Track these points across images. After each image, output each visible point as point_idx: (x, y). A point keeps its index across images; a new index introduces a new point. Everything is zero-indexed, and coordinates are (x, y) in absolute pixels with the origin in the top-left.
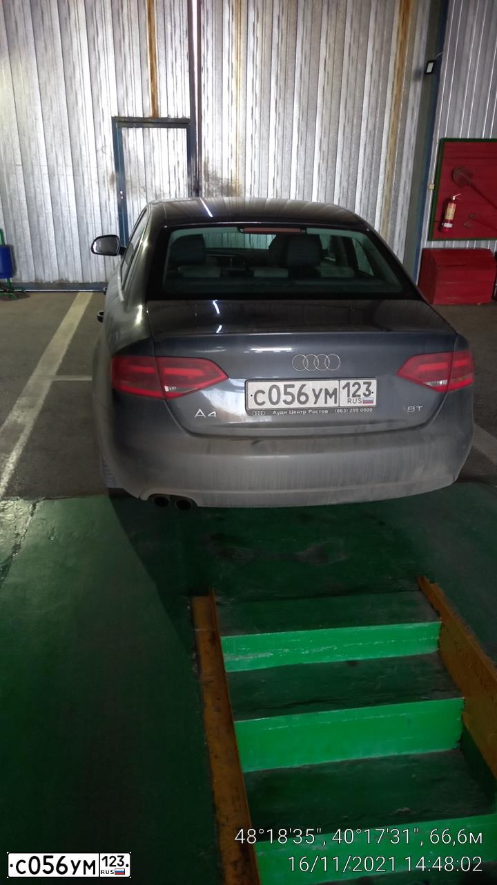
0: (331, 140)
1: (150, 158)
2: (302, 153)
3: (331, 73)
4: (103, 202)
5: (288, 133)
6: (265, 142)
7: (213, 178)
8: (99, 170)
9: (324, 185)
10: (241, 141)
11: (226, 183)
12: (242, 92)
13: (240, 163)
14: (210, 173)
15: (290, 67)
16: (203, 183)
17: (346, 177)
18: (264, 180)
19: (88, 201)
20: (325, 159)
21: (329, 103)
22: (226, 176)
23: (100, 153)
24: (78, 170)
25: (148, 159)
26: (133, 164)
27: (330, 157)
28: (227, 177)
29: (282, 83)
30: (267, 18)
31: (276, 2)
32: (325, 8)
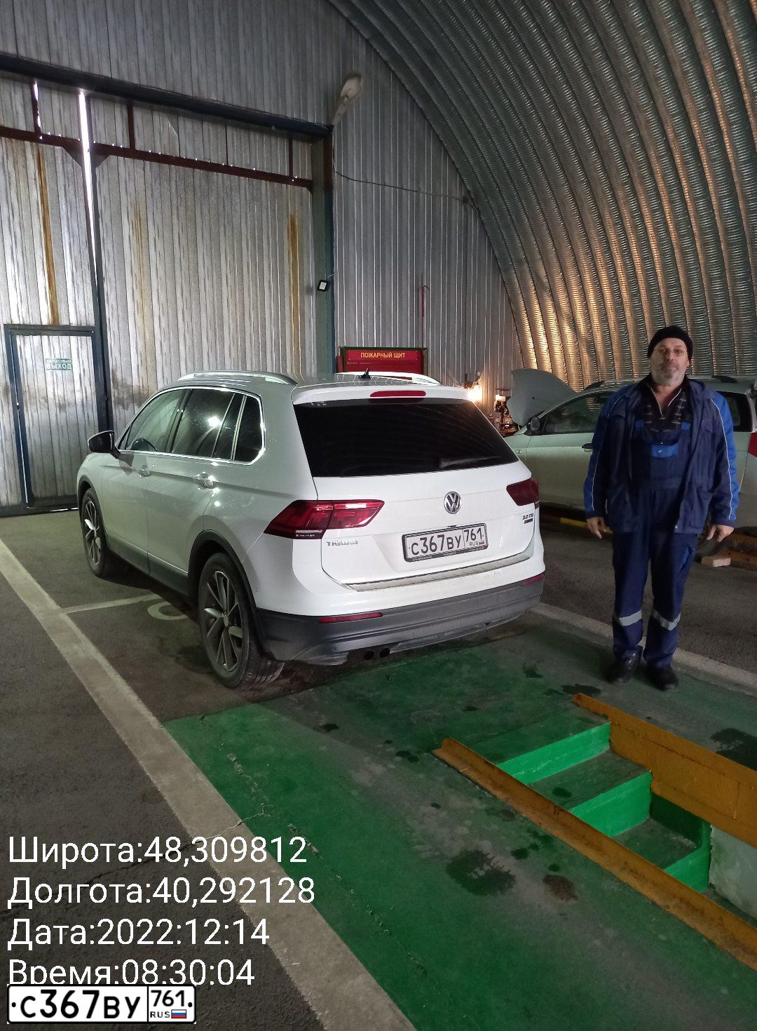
3: (233, 287)
5: (197, 342)
6: (175, 350)
7: (122, 386)
10: (150, 348)
11: (137, 390)
12: (147, 301)
13: (151, 370)
14: (119, 380)
15: (194, 279)
16: (113, 389)
20: (237, 365)
21: (234, 314)
26: (31, 373)
27: (240, 363)
28: (138, 384)
29: (188, 294)
30: (167, 235)
31: (175, 221)
32: (222, 229)
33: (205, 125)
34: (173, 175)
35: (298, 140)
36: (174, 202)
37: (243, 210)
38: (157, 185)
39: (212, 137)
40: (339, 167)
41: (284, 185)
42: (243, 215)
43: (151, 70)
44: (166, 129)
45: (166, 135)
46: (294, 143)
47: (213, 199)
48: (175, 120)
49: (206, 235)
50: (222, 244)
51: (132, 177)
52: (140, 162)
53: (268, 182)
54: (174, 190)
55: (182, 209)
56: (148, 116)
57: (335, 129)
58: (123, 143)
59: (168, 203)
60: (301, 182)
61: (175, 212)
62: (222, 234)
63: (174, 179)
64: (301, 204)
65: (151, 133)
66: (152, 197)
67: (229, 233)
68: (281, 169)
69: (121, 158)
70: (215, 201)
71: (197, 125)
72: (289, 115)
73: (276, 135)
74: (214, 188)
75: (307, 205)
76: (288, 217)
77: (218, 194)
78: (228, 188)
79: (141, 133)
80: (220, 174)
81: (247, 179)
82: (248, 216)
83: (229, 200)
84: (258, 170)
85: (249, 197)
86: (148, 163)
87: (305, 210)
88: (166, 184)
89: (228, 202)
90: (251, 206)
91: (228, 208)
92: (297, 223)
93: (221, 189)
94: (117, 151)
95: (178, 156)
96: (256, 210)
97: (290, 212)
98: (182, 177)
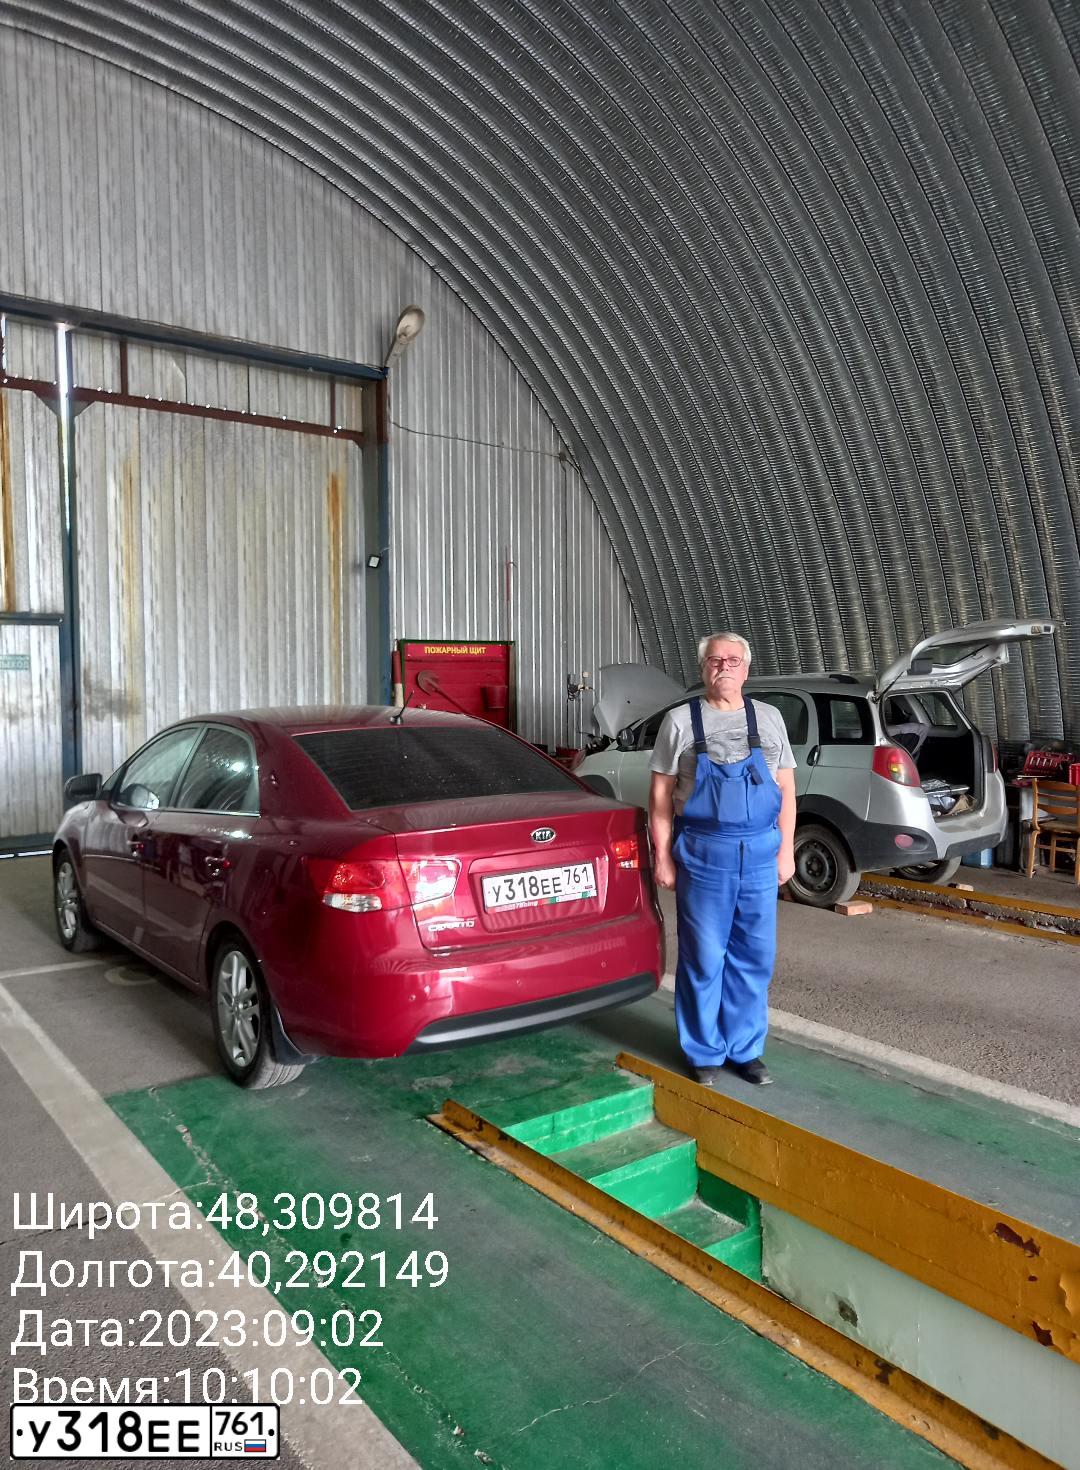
0: (259, 640)
2: (222, 656)
3: (252, 563)
6: (171, 642)
7: (97, 691)
9: (254, 695)
10: (137, 641)
11: (117, 697)
12: (137, 581)
13: (137, 670)
14: (93, 683)
15: (200, 554)
16: (84, 695)
17: (283, 685)
18: (172, 691)
20: (252, 663)
21: (253, 597)
22: (115, 685)
27: (260, 660)
28: (118, 687)
29: (191, 573)
30: (166, 498)
31: (178, 481)
32: (240, 490)
33: (221, 365)
34: (177, 425)
35: (342, 382)
36: (177, 458)
37: (269, 468)
38: (156, 438)
39: (229, 380)
40: (396, 416)
41: (324, 438)
42: (269, 474)
43: (154, 303)
44: (169, 371)
45: (169, 377)
46: (338, 387)
47: (229, 453)
48: (181, 360)
49: (219, 498)
50: (240, 511)
51: (122, 428)
52: (134, 410)
53: (302, 434)
54: (177, 443)
55: (187, 466)
56: (147, 355)
57: (391, 371)
58: (112, 386)
59: (168, 460)
60: (345, 434)
61: (177, 470)
62: (240, 497)
63: (178, 429)
64: (347, 459)
65: (150, 375)
66: (149, 451)
67: (251, 497)
68: (320, 417)
69: (109, 405)
70: (231, 458)
71: (211, 367)
72: (331, 355)
73: (314, 377)
74: (231, 441)
75: (354, 462)
76: (328, 476)
77: (235, 448)
78: (250, 441)
79: (136, 375)
80: (239, 424)
81: (275, 429)
82: (275, 475)
83: (250, 455)
84: (289, 418)
85: (276, 452)
86: (144, 410)
87: (351, 468)
88: (167, 436)
89: (248, 458)
90: (280, 462)
91: (248, 465)
92: (340, 484)
93: (240, 442)
94: (104, 397)
95: (184, 402)
96: (286, 468)
97: (332, 469)
98: (188, 427)
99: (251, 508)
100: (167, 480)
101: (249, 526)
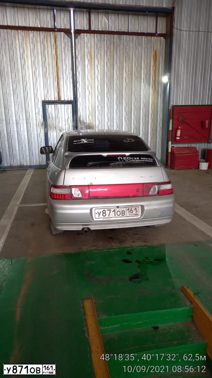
0: (129, 107)
1: (58, 116)
2: (118, 112)
3: (128, 82)
4: (38, 133)
5: (112, 105)
6: (103, 108)
7: (83, 123)
8: (37, 121)
9: (127, 124)
10: (93, 108)
11: (88, 125)
12: (93, 90)
13: (93, 117)
14: (81, 121)
15: (112, 80)
16: (79, 125)
17: (136, 121)
18: (103, 123)
19: (32, 133)
20: (127, 114)
21: (128, 93)
22: (88, 121)
23: (37, 114)
24: (28, 121)
25: (56, 116)
26: (51, 118)
27: (129, 114)
29: (109, 87)
30: (102, 63)
31: (105, 57)
32: (125, 59)
33: (120, 16)
34: (106, 38)
35: (160, 16)
36: (106, 50)
37: (134, 50)
38: (99, 43)
39: (122, 20)
40: (177, 25)
41: (153, 37)
42: (134, 52)
44: (103, 20)
45: (103, 22)
46: (158, 18)
47: (122, 46)
48: (107, 16)
49: (118, 62)
50: (124, 66)
51: (89, 41)
52: (93, 35)
53: (146, 37)
54: (105, 45)
55: (109, 52)
56: (97, 16)
57: (176, 9)
58: (86, 28)
59: (103, 50)
60: (160, 35)
61: (105, 53)
62: (124, 61)
63: (106, 40)
64: (160, 44)
65: (97, 23)
66: (97, 48)
67: (128, 60)
68: (152, 30)
69: (85, 34)
70: (122, 48)
71: (116, 17)
72: (155, 6)
73: (150, 16)
74: (122, 42)
75: (163, 45)
76: (154, 50)
77: (123, 44)
78: (128, 41)
79: (93, 23)
80: (125, 36)
81: (136, 36)
82: (136, 52)
83: (128, 46)
84: (141, 32)
85: (137, 44)
86: (96, 34)
87: (162, 47)
88: (102, 43)
89: (128, 47)
90: (138, 47)
91: (128, 50)
92: (158, 53)
93: (125, 42)
94: (84, 32)
95: (108, 30)
96: (140, 49)
97: (155, 48)
98: (109, 39)
99: (128, 64)
100: (103, 57)
101: (127, 70)
